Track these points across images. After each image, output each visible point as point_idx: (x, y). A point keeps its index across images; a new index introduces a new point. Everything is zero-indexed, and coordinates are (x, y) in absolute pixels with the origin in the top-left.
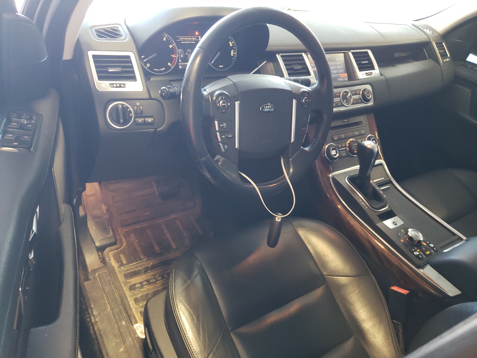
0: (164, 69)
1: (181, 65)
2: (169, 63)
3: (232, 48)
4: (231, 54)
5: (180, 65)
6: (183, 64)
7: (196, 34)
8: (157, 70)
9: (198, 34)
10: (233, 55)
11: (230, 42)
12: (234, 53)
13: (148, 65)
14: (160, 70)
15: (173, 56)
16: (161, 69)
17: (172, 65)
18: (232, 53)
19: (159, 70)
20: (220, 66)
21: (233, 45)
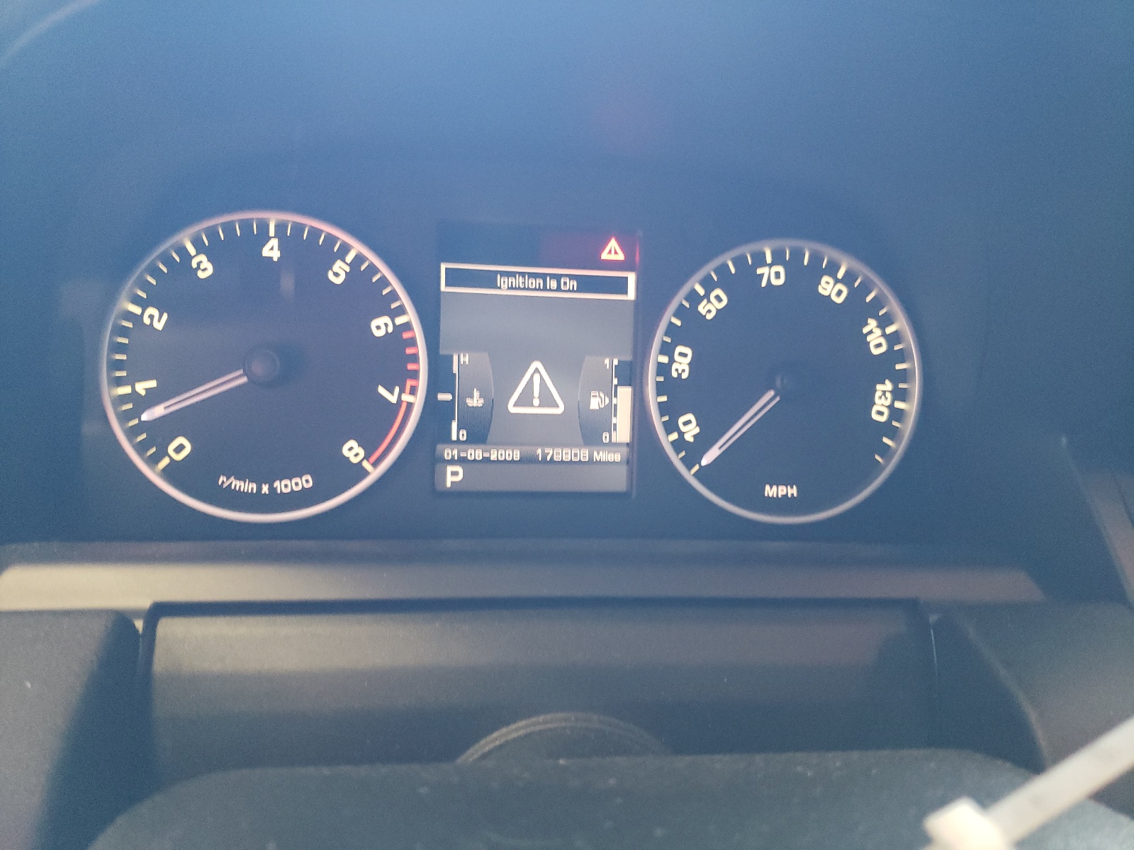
0: (304, 482)
1: (462, 461)
2: (352, 443)
3: (884, 367)
4: (875, 409)
5: (452, 462)
6: (475, 453)
7: (605, 256)
8: (249, 487)
9: (621, 257)
10: (883, 419)
11: (872, 323)
12: (899, 405)
13: (180, 448)
14: (272, 489)
15: (393, 399)
16: (277, 484)
17: (373, 458)
18: (881, 403)
19: (265, 489)
20: (770, 491)
21: (890, 346)
